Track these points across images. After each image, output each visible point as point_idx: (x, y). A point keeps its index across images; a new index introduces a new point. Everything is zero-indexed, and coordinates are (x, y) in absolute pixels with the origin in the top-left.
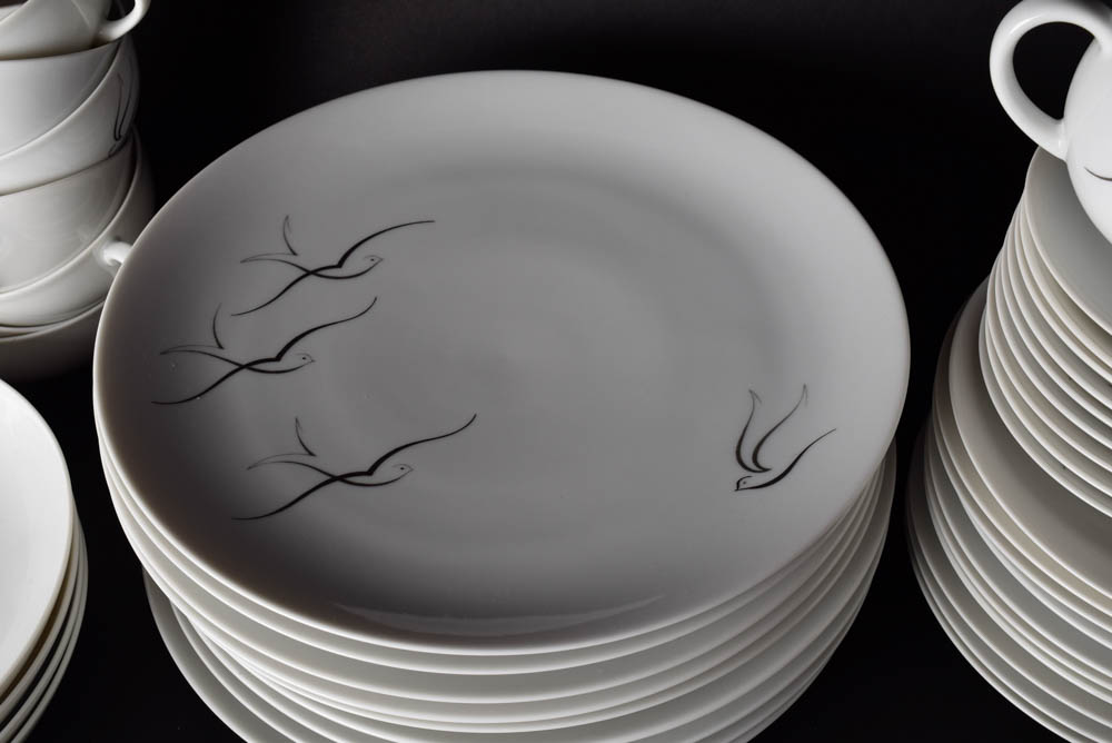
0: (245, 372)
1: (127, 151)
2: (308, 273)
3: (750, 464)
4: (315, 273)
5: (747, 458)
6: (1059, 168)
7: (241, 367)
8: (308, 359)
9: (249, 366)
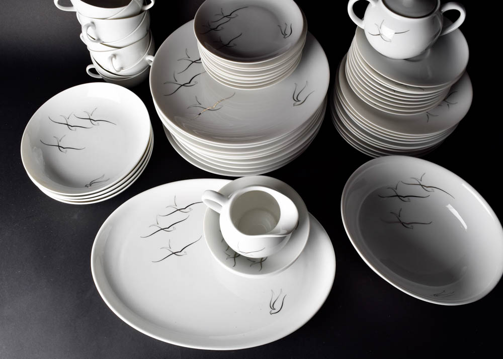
0: (183, 86)
1: (148, 34)
2: (193, 62)
3: (296, 100)
4: (195, 62)
5: (295, 98)
6: (363, 31)
7: (182, 85)
8: (196, 83)
9: (183, 85)
